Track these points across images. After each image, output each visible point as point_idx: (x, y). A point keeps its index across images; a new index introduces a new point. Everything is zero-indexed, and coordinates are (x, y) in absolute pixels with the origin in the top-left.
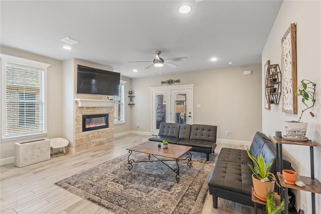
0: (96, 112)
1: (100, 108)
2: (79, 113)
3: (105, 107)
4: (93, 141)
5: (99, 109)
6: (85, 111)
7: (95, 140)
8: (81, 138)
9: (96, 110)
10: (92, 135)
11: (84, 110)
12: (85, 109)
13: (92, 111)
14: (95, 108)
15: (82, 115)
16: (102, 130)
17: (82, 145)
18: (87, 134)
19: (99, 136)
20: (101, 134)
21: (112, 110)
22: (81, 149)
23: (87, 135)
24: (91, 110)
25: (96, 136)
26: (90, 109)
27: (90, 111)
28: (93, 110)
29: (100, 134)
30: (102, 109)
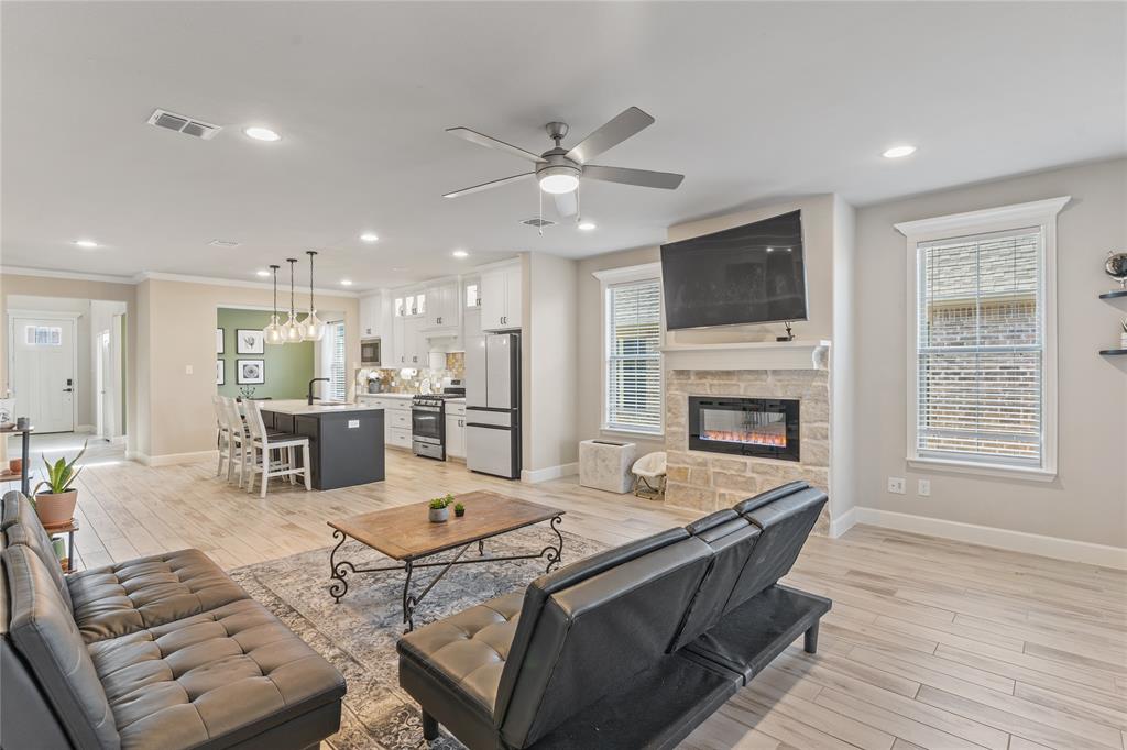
0: (735, 388)
1: (750, 377)
2: (677, 390)
3: (775, 372)
4: (722, 491)
5: (745, 377)
6: (692, 384)
7: (730, 492)
8: (682, 466)
9: (733, 382)
10: (717, 470)
11: (690, 382)
12: (693, 378)
13: (720, 385)
14: (728, 373)
15: (687, 396)
16: (761, 465)
17: (685, 488)
18: (700, 460)
19: (746, 482)
20: (754, 475)
21: (814, 384)
22: (682, 500)
23: (699, 464)
24: (716, 382)
25: (735, 479)
26: (709, 377)
27: (711, 385)
28: (722, 382)
29: (749, 474)
30: (756, 380)
